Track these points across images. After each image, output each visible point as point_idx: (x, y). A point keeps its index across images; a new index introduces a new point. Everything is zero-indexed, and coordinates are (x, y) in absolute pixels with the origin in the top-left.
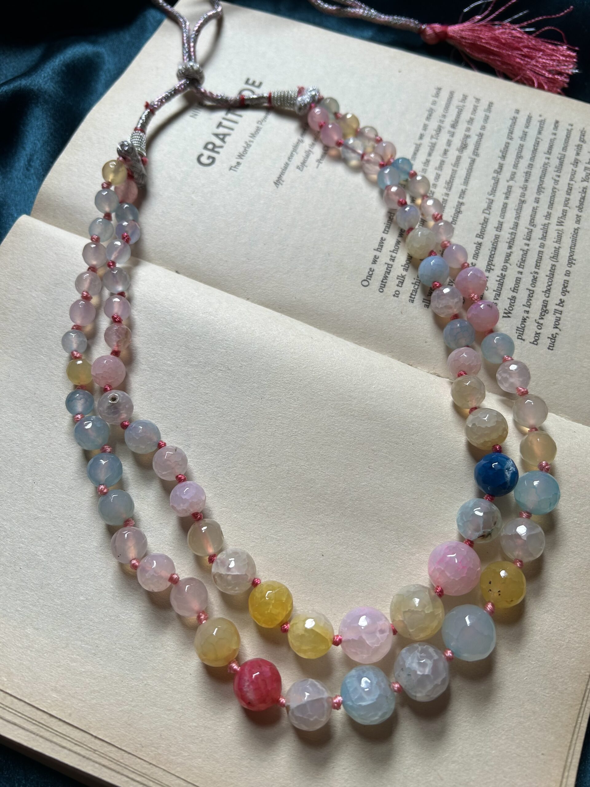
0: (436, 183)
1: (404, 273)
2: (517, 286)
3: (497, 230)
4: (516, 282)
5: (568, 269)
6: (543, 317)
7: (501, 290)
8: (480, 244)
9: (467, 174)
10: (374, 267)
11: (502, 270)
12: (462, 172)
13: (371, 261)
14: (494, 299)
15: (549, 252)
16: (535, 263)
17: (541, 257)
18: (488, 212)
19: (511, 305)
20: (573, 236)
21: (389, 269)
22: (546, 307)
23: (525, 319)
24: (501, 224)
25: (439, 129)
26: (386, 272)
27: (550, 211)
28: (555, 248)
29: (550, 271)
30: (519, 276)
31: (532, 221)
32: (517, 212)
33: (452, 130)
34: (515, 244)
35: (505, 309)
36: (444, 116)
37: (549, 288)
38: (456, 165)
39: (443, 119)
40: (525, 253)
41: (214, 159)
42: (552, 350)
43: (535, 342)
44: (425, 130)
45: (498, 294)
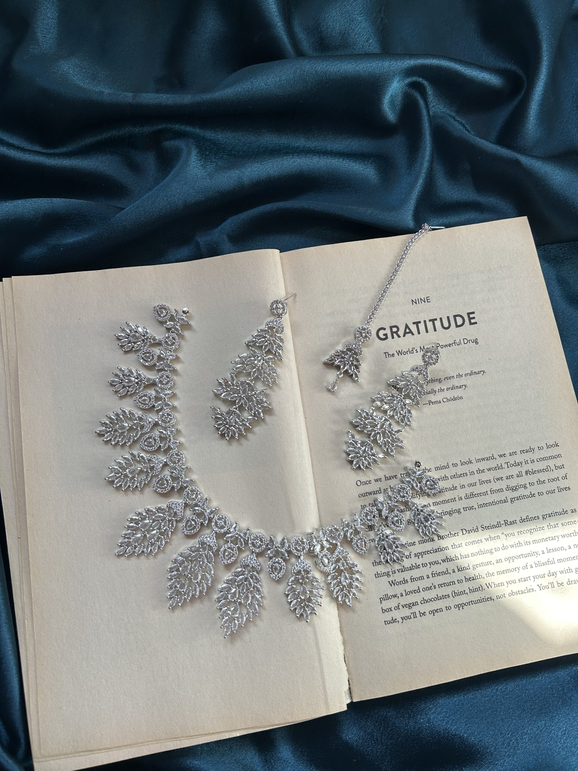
0: (466, 486)
2: (417, 579)
3: (452, 546)
4: (419, 577)
5: (452, 607)
6: (405, 607)
7: (407, 570)
8: (433, 540)
9: (489, 503)
10: (373, 482)
11: (422, 564)
12: (489, 499)
13: (376, 479)
14: (398, 570)
15: (458, 588)
16: (443, 583)
17: (450, 585)
18: (465, 532)
19: (400, 583)
20: (483, 599)
21: (377, 492)
22: (413, 605)
23: (396, 596)
24: (460, 546)
25: (519, 464)
26: (374, 491)
27: (496, 574)
28: (464, 591)
29: (443, 596)
30: (425, 577)
31: (478, 566)
32: (479, 552)
33: (524, 473)
34: (449, 562)
35: (395, 580)
36: (533, 461)
37: (429, 600)
38: (492, 492)
39: (529, 462)
40: (446, 573)
41: (386, 338)
42: (386, 624)
43: (384, 611)
44: (511, 455)
45: (403, 570)
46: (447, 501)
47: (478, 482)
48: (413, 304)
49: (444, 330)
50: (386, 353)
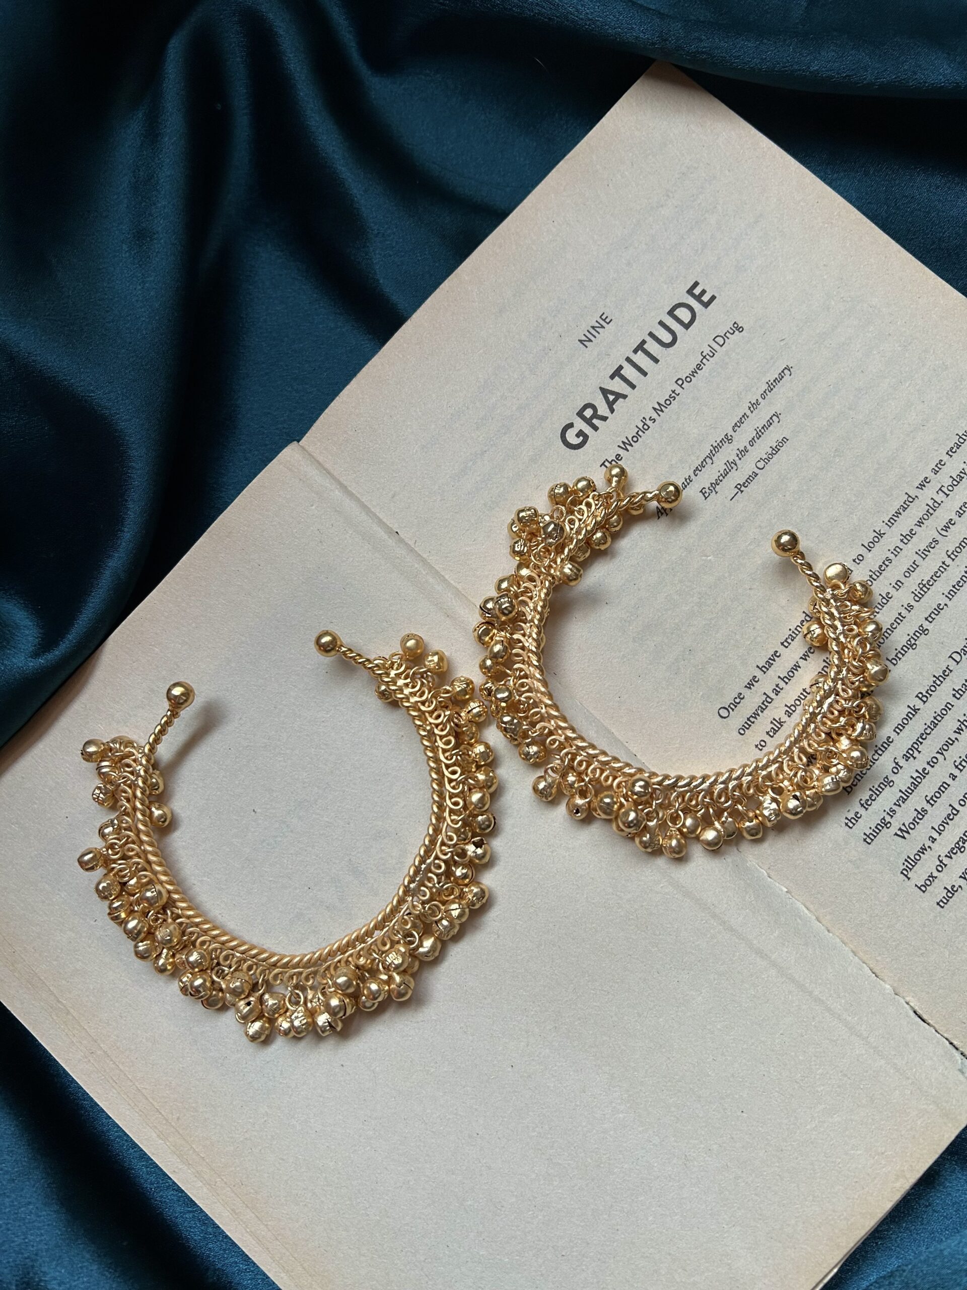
0: (903, 580)
1: (785, 718)
2: (938, 795)
3: (954, 695)
4: (939, 789)
6: (953, 855)
7: (911, 794)
8: (916, 710)
10: (746, 693)
11: (928, 763)
13: (745, 683)
14: (895, 804)
19: (915, 822)
21: (765, 703)
23: (926, 850)
25: (961, 477)
26: (760, 706)
30: (949, 781)
35: (904, 824)
38: (952, 556)
41: (586, 437)
42: (942, 907)
43: (922, 889)
44: (936, 472)
45: (904, 799)
47: (916, 557)
48: (587, 347)
49: (671, 350)
50: (603, 464)
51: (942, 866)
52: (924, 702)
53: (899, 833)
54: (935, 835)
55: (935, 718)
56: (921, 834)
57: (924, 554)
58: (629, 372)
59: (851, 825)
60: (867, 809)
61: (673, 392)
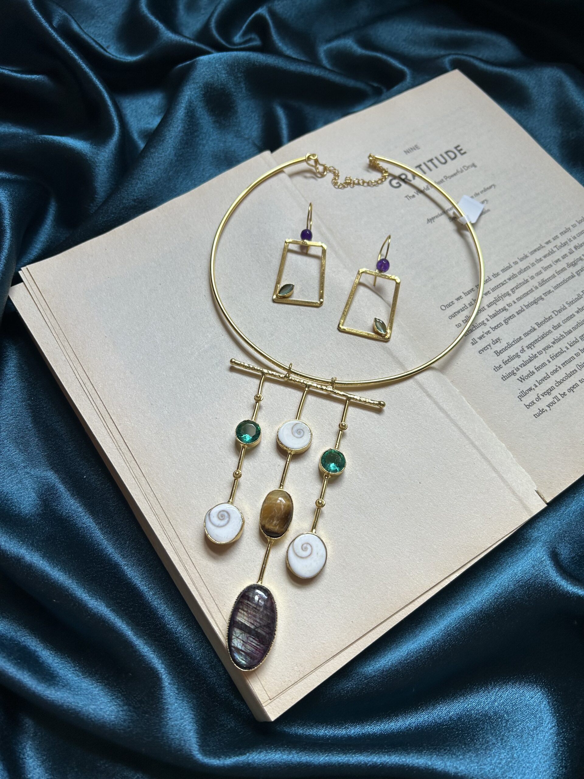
0: (535, 276)
2: (541, 367)
3: (553, 328)
4: (542, 365)
6: (544, 395)
7: (528, 363)
8: (535, 329)
9: (561, 282)
10: (456, 302)
11: (538, 353)
12: (559, 279)
13: (456, 298)
14: (519, 366)
15: (579, 361)
16: (564, 362)
17: (571, 361)
18: (556, 313)
19: (528, 376)
21: (464, 308)
22: (551, 391)
23: (531, 389)
24: (559, 326)
25: (565, 244)
26: (461, 309)
29: (571, 372)
30: (547, 363)
32: (577, 325)
33: (574, 249)
34: (559, 343)
35: (522, 376)
36: (575, 238)
37: (562, 381)
38: (559, 273)
39: (572, 239)
40: (562, 352)
41: (400, 185)
42: (536, 417)
43: (528, 406)
44: (554, 240)
45: (524, 364)
46: (527, 294)
47: (542, 269)
48: (406, 154)
49: (444, 166)
50: (406, 197)
51: (538, 399)
52: (539, 327)
53: (520, 379)
54: (537, 384)
55: (543, 335)
56: (531, 382)
57: (546, 269)
58: (424, 167)
59: (496, 370)
60: (505, 365)
61: (442, 180)
